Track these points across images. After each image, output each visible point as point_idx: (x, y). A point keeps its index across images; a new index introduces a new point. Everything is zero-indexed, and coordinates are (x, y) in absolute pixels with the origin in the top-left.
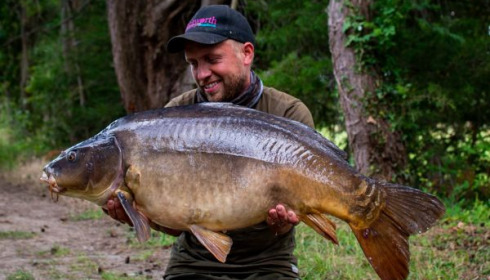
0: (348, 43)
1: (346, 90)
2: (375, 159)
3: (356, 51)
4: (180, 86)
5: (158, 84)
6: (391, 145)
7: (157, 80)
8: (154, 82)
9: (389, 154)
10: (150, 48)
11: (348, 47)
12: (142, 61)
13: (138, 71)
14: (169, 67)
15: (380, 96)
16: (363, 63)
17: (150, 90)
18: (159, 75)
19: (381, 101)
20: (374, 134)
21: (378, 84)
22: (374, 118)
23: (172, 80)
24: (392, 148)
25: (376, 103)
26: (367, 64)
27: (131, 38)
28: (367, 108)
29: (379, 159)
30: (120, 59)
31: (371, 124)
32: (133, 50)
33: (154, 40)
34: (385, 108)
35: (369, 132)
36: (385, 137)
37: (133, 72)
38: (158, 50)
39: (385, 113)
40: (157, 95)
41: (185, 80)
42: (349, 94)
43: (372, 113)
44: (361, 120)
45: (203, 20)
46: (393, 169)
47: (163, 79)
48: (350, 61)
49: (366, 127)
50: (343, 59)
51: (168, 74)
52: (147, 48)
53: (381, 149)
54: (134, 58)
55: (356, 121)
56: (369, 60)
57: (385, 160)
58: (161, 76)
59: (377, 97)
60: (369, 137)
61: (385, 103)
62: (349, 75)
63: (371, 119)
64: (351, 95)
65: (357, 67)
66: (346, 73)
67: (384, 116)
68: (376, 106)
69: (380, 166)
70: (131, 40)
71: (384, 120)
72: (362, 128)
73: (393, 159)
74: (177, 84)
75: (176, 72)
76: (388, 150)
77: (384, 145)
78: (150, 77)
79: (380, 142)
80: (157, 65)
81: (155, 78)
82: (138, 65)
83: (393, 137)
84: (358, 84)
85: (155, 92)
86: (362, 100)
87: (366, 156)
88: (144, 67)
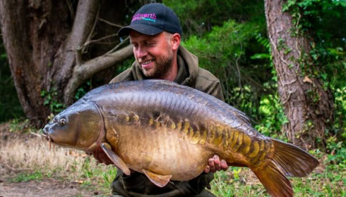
0: (287, 8)
1: (282, 52)
2: (310, 115)
3: (294, 15)
4: (63, 52)
5: (42, 51)
6: (325, 102)
7: (42, 48)
8: (39, 49)
9: (323, 110)
10: (35, 18)
11: (286, 11)
12: (28, 30)
13: (24, 39)
14: (52, 35)
15: (315, 57)
16: (300, 26)
17: (34, 57)
18: (43, 43)
19: (315, 62)
20: (310, 93)
21: (313, 46)
22: (309, 78)
23: (54, 47)
24: (325, 106)
25: (311, 64)
26: (303, 27)
27: (18, 10)
28: (303, 68)
29: (313, 115)
30: (9, 28)
31: (307, 83)
32: (20, 20)
33: (39, 12)
34: (318, 68)
35: (305, 91)
36: (319, 95)
37: (20, 40)
38: (43, 21)
39: (318, 73)
40: (42, 60)
41: (68, 47)
42: (285, 56)
43: (307, 73)
44: (297, 80)
45: (146, 15)
46: (325, 124)
47: (47, 46)
48: (287, 25)
49: (302, 86)
50: (280, 23)
51: (51, 42)
52: (32, 18)
53: (316, 106)
54: (21, 27)
55: (293, 81)
56: (306, 24)
57: (318, 116)
58: (45, 43)
59: (312, 58)
60: (305, 96)
61: (318, 64)
62: (285, 38)
63: (307, 79)
64: (289, 57)
65: (294, 30)
66: (283, 36)
67: (319, 76)
68: (311, 67)
69: (315, 122)
70: (18, 11)
71: (318, 79)
72: (298, 87)
73: (326, 116)
74: (60, 50)
75: (59, 40)
76: (322, 107)
77: (318, 102)
78: (35, 44)
79: (315, 100)
80: (42, 33)
81: (40, 45)
82: (25, 34)
83: (326, 95)
84: (295, 46)
85: (39, 58)
86: (299, 61)
87: (301, 114)
88: (29, 36)
